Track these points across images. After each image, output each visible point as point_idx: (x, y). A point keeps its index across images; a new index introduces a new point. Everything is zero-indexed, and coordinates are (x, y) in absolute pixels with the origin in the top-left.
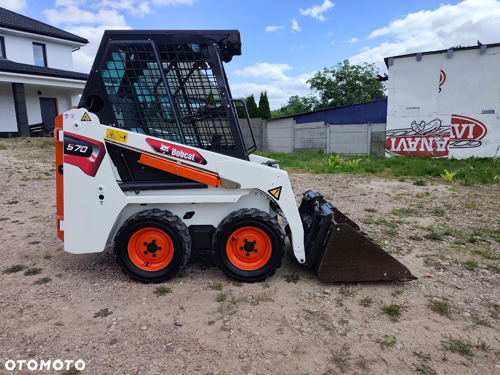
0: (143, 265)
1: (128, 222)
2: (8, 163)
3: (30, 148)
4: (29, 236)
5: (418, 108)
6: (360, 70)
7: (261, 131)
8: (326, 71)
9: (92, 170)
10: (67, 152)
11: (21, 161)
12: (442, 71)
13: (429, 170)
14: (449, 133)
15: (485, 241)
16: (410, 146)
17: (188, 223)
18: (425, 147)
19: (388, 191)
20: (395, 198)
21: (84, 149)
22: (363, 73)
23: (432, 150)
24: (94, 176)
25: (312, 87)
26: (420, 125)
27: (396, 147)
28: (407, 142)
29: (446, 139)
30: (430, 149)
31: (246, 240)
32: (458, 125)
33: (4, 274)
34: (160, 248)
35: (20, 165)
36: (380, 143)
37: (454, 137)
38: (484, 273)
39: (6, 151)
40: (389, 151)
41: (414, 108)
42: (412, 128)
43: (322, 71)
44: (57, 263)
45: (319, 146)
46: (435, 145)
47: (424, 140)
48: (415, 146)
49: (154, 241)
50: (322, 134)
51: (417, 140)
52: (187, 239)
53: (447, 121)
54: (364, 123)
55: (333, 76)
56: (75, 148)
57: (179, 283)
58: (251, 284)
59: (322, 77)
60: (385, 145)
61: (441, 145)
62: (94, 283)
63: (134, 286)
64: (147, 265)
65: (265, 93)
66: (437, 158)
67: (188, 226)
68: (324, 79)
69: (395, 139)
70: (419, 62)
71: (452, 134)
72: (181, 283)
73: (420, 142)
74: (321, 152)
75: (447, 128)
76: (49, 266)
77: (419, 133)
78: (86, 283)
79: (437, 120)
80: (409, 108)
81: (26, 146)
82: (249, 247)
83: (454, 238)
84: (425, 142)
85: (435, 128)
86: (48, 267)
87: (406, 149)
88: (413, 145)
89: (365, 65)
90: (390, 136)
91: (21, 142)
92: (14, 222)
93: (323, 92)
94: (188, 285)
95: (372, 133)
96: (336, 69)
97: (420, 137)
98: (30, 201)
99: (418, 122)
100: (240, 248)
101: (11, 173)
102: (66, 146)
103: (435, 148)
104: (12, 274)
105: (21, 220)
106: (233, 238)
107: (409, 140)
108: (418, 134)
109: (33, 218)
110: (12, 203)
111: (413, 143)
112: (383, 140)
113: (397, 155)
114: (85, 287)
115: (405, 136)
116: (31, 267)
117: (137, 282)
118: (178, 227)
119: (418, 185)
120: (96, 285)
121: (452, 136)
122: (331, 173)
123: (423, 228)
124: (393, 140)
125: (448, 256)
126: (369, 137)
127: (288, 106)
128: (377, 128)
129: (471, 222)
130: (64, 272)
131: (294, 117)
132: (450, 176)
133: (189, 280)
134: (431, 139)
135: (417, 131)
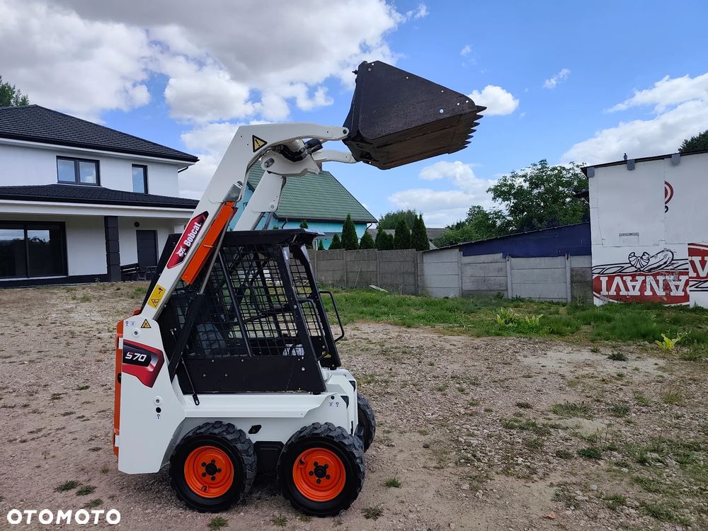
0: (201, 490)
1: (185, 439)
2: (88, 323)
3: (118, 299)
4: (91, 440)
5: (637, 234)
6: (564, 172)
7: (416, 266)
8: (514, 176)
9: (150, 380)
10: (125, 361)
11: (104, 319)
12: (666, 183)
13: (643, 332)
14: (688, 269)
15: (661, 462)
16: (630, 288)
17: (255, 438)
18: (652, 289)
19: (565, 370)
20: (571, 384)
21: (142, 358)
22: (568, 176)
23: (664, 294)
24: (151, 387)
25: (494, 199)
26: (641, 258)
27: (608, 289)
28: (624, 282)
29: (684, 278)
30: (660, 292)
31: (316, 464)
32: (700, 258)
33: (55, 492)
34: (220, 471)
35: (103, 325)
36: (585, 283)
37: (695, 275)
38: (627, 515)
39: (90, 304)
40: (599, 296)
41: (631, 234)
42: (630, 263)
43: (508, 175)
44: (113, 480)
45: (496, 287)
46: (667, 287)
47: (650, 279)
48: (637, 288)
49: (213, 461)
50: (500, 270)
51: (640, 279)
52: (249, 459)
53: (682, 253)
54: (559, 255)
55: (525, 181)
56: (134, 356)
57: (239, 513)
58: (321, 519)
59: (508, 183)
60: (592, 287)
61: (677, 287)
62: (147, 509)
63: (190, 514)
64: (205, 490)
65: (421, 216)
66: (673, 305)
67: (254, 442)
68: (512, 186)
69: (607, 278)
70: (631, 171)
71: (691, 270)
72: (242, 514)
73: (644, 282)
74: (499, 296)
75: (683, 262)
76: (104, 483)
77: (642, 269)
78: (139, 509)
79: (668, 251)
80: (623, 235)
81: (114, 295)
82: (320, 471)
83: (620, 456)
84: (652, 282)
85: (665, 263)
86: (102, 485)
87: (623, 292)
88: (634, 287)
89: (571, 166)
90: (599, 273)
91: (109, 288)
92: (79, 417)
93: (512, 204)
94: (249, 516)
95: (572, 270)
96: (529, 171)
97: (643, 275)
98: (103, 386)
99: (639, 254)
100: (310, 472)
101: (90, 341)
102: (125, 355)
103: (668, 292)
104: (64, 493)
105: (87, 414)
106: (300, 461)
107: (628, 279)
108: (640, 271)
109: (100, 412)
110: (82, 389)
111: (634, 283)
112: (589, 279)
113: (611, 300)
114: (136, 514)
115: (621, 273)
116: (86, 484)
117: (194, 511)
118: (239, 446)
119: (614, 359)
120: (147, 511)
121: (692, 274)
122: (499, 335)
123: (582, 438)
124: (604, 280)
125: (594, 487)
126: (568, 275)
127: (467, 220)
128: (578, 262)
129: (659, 429)
130: (118, 493)
131: (461, 248)
132: (670, 343)
133: (252, 509)
134: (660, 278)
135: (638, 266)
